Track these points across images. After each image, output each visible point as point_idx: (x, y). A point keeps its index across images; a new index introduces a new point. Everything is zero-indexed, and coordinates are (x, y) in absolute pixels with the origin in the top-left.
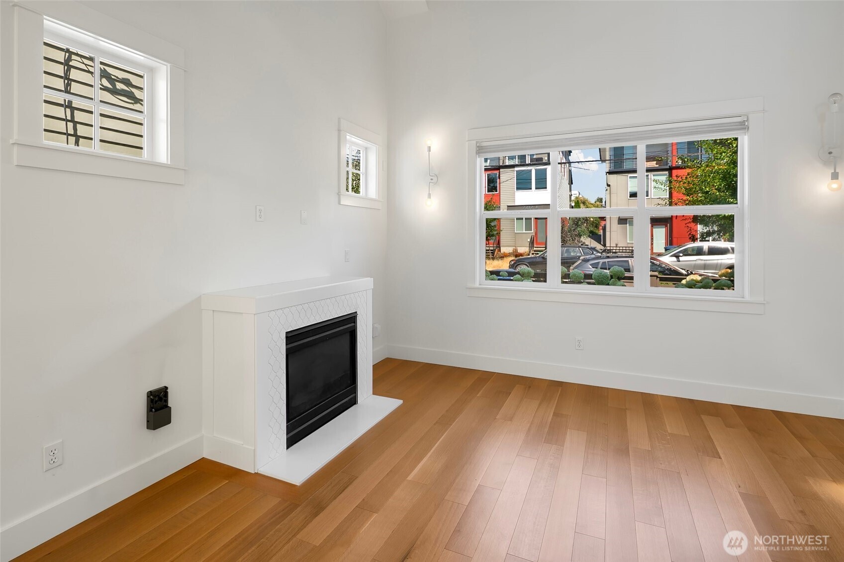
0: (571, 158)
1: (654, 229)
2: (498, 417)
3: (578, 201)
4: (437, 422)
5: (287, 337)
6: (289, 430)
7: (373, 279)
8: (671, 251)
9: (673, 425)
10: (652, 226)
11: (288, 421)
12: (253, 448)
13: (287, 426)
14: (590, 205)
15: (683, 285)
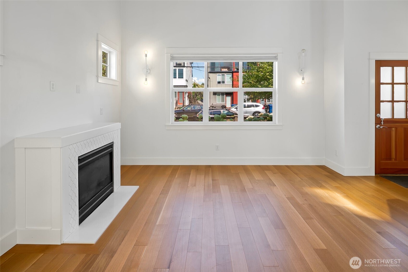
0: (193, 65)
1: (227, 97)
2: (189, 185)
3: (195, 84)
4: (161, 194)
5: (79, 160)
6: (80, 214)
7: (121, 123)
8: (234, 106)
9: (257, 176)
10: (226, 96)
11: (79, 209)
12: (60, 229)
13: (79, 212)
14: (200, 87)
15: (247, 120)
